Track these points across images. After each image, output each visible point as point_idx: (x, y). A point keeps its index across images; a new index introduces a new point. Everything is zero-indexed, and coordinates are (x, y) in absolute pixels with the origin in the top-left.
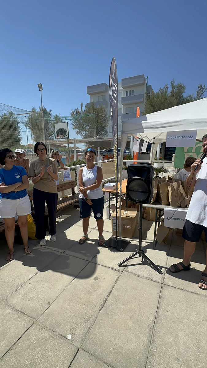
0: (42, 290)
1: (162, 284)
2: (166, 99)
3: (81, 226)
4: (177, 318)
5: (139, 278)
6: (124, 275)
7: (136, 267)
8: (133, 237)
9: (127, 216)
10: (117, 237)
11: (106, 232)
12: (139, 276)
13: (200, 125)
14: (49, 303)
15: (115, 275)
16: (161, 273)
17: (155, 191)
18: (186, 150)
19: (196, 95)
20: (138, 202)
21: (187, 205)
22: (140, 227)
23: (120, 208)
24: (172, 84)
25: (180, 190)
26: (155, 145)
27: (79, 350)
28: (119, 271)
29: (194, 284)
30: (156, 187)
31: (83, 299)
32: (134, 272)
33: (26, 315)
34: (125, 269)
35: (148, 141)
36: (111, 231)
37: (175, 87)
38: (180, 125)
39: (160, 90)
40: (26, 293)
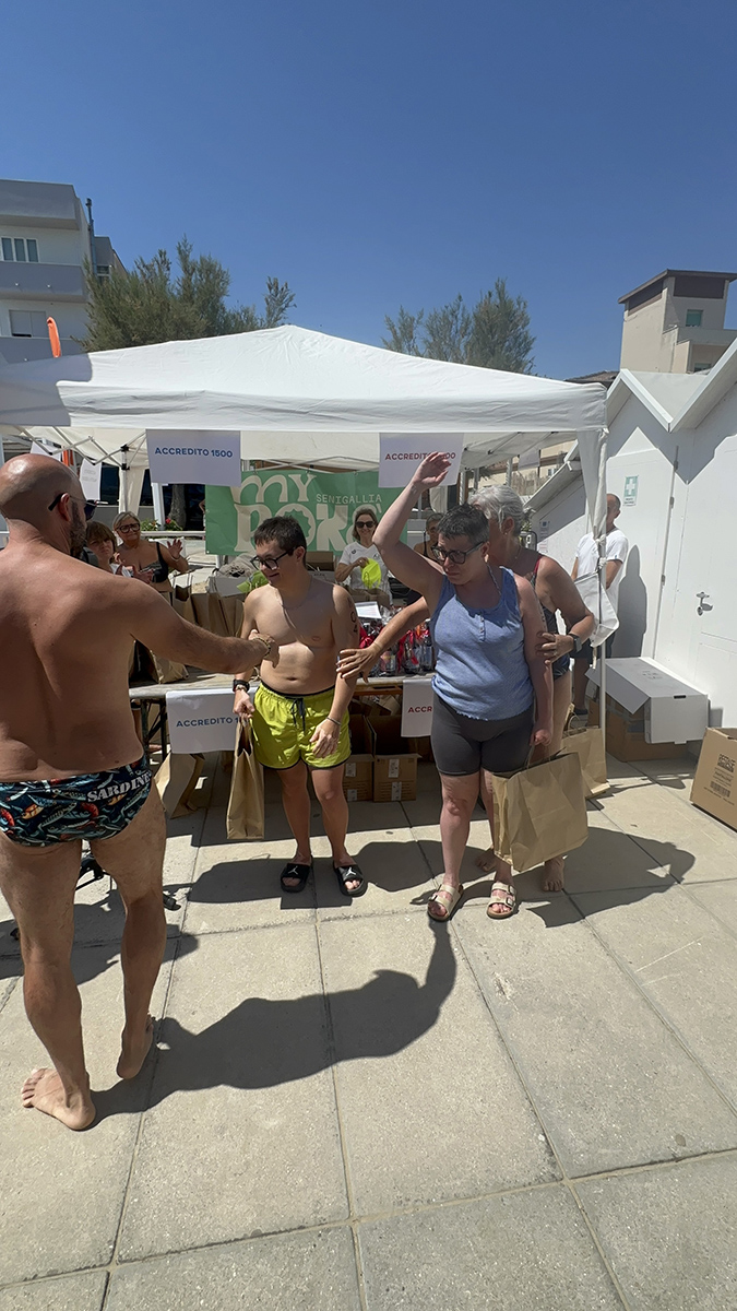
1: (180, 939)
2: (165, 305)
13: (248, 416)
16: (174, 907)
18: (237, 497)
19: (266, 313)
24: (184, 257)
26: (131, 473)
37: (194, 270)
38: (187, 409)
39: (141, 267)
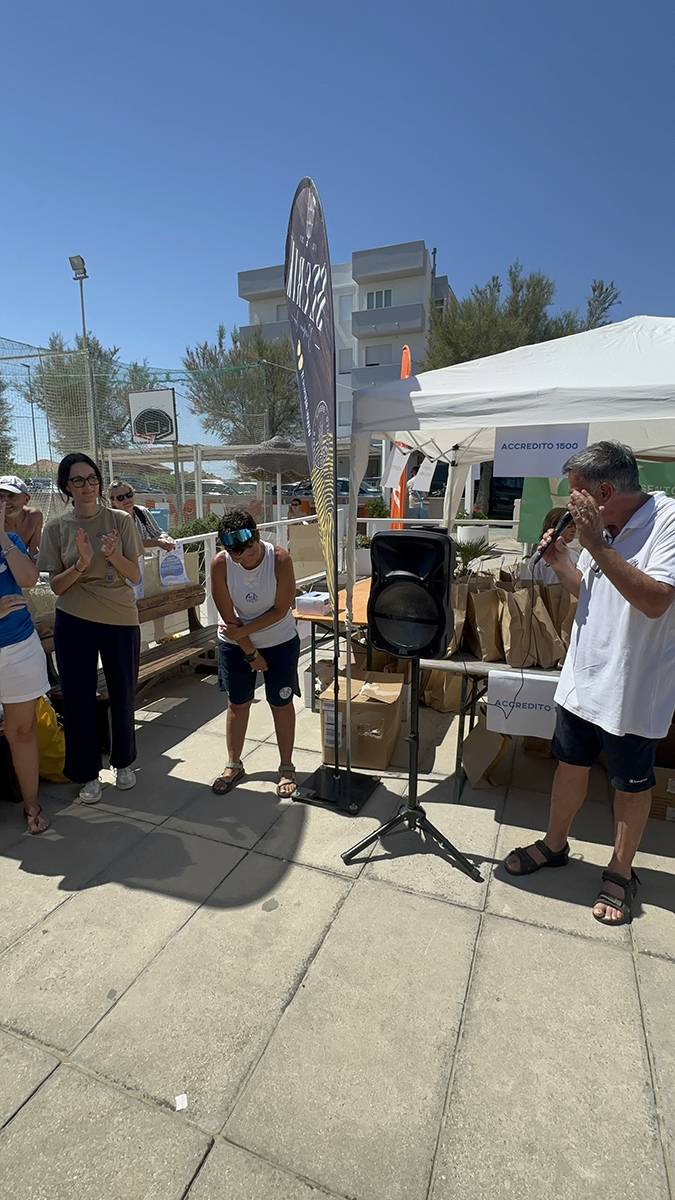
0: (87, 951)
1: (483, 914)
2: (494, 322)
3: (220, 735)
4: (529, 1018)
5: (411, 896)
6: (361, 890)
7: (401, 863)
8: (390, 767)
9: (371, 699)
10: (340, 768)
11: (304, 753)
12: (409, 891)
13: (600, 408)
14: (112, 993)
15: (332, 890)
16: (478, 879)
17: (459, 618)
18: (554, 488)
19: (587, 314)
20: (404, 652)
21: (557, 661)
22: (413, 733)
23: (349, 673)
24: (513, 276)
25: (538, 613)
26: (459, 469)
27: (213, 1141)
28: (346, 878)
29: (581, 907)
30: (464, 605)
31: (227, 974)
32: (392, 877)
33: (33, 1038)
34: (365, 872)
35: (436, 455)
36: (320, 748)
37: (522, 287)
38: (537, 406)
39: (475, 293)
40: (33, 965)
